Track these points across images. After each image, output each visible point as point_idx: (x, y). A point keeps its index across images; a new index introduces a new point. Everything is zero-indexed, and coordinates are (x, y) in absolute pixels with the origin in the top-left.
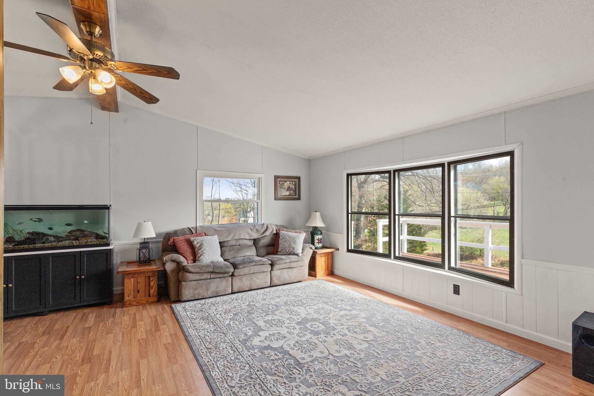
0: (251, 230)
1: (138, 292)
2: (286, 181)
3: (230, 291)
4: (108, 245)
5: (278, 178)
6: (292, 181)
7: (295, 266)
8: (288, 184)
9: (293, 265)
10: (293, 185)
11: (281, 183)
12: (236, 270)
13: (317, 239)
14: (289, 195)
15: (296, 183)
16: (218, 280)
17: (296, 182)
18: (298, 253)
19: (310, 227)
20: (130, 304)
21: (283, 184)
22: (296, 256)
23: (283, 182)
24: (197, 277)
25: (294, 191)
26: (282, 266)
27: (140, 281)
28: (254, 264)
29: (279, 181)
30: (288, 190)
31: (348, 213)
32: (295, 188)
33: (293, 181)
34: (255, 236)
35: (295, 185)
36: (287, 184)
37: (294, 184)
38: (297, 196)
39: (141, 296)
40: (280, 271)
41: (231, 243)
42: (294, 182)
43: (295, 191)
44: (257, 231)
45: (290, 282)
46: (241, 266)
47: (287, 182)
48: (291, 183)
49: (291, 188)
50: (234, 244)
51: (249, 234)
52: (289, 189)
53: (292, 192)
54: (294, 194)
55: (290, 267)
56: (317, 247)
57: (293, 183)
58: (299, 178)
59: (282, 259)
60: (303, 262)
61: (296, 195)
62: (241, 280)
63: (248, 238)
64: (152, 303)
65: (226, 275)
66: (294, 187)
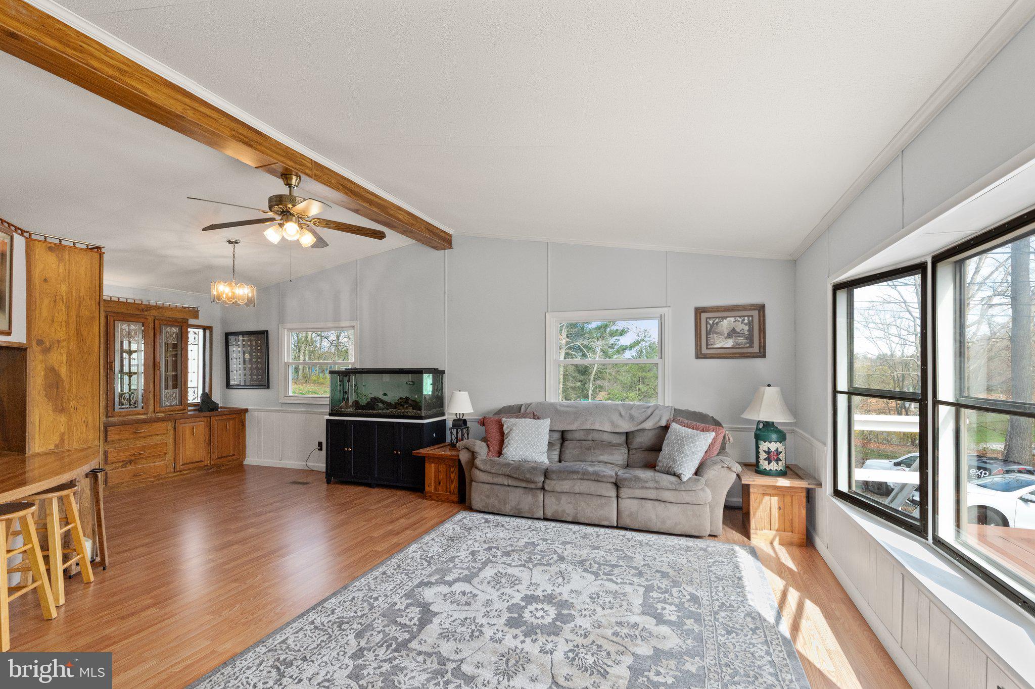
0: (621, 415)
1: (440, 483)
2: (725, 318)
3: (541, 515)
4: (443, 414)
5: (704, 312)
6: (740, 317)
7: (672, 500)
8: (729, 324)
9: (667, 495)
10: (746, 324)
11: (711, 322)
12: (548, 481)
13: (765, 451)
14: (733, 348)
15: (752, 320)
16: (521, 491)
17: (752, 316)
18: (681, 472)
19: (749, 421)
20: (430, 496)
21: (717, 323)
22: (673, 479)
23: (717, 320)
24: (489, 478)
25: (747, 339)
26: (639, 493)
27: (441, 469)
28: (580, 476)
29: (707, 318)
30: (729, 336)
31: (835, 392)
32: (751, 330)
33: (746, 316)
34: (626, 427)
35: (750, 324)
36: (726, 324)
37: (746, 321)
38: (756, 349)
39: (442, 490)
40: (636, 501)
41: (577, 436)
42: (746, 318)
43: (750, 338)
44: (632, 417)
45: (662, 531)
46: (554, 477)
47: (728, 319)
48: (739, 321)
49: (738, 330)
50: (583, 438)
51: (612, 423)
52: (733, 333)
53: (741, 340)
54: (748, 345)
55: (660, 499)
56: (765, 469)
57: (744, 320)
58: (761, 309)
59: (638, 479)
60: (693, 494)
61: (751, 346)
62: (559, 500)
63: (609, 431)
64: (452, 502)
65: (532, 486)
66: (746, 328)
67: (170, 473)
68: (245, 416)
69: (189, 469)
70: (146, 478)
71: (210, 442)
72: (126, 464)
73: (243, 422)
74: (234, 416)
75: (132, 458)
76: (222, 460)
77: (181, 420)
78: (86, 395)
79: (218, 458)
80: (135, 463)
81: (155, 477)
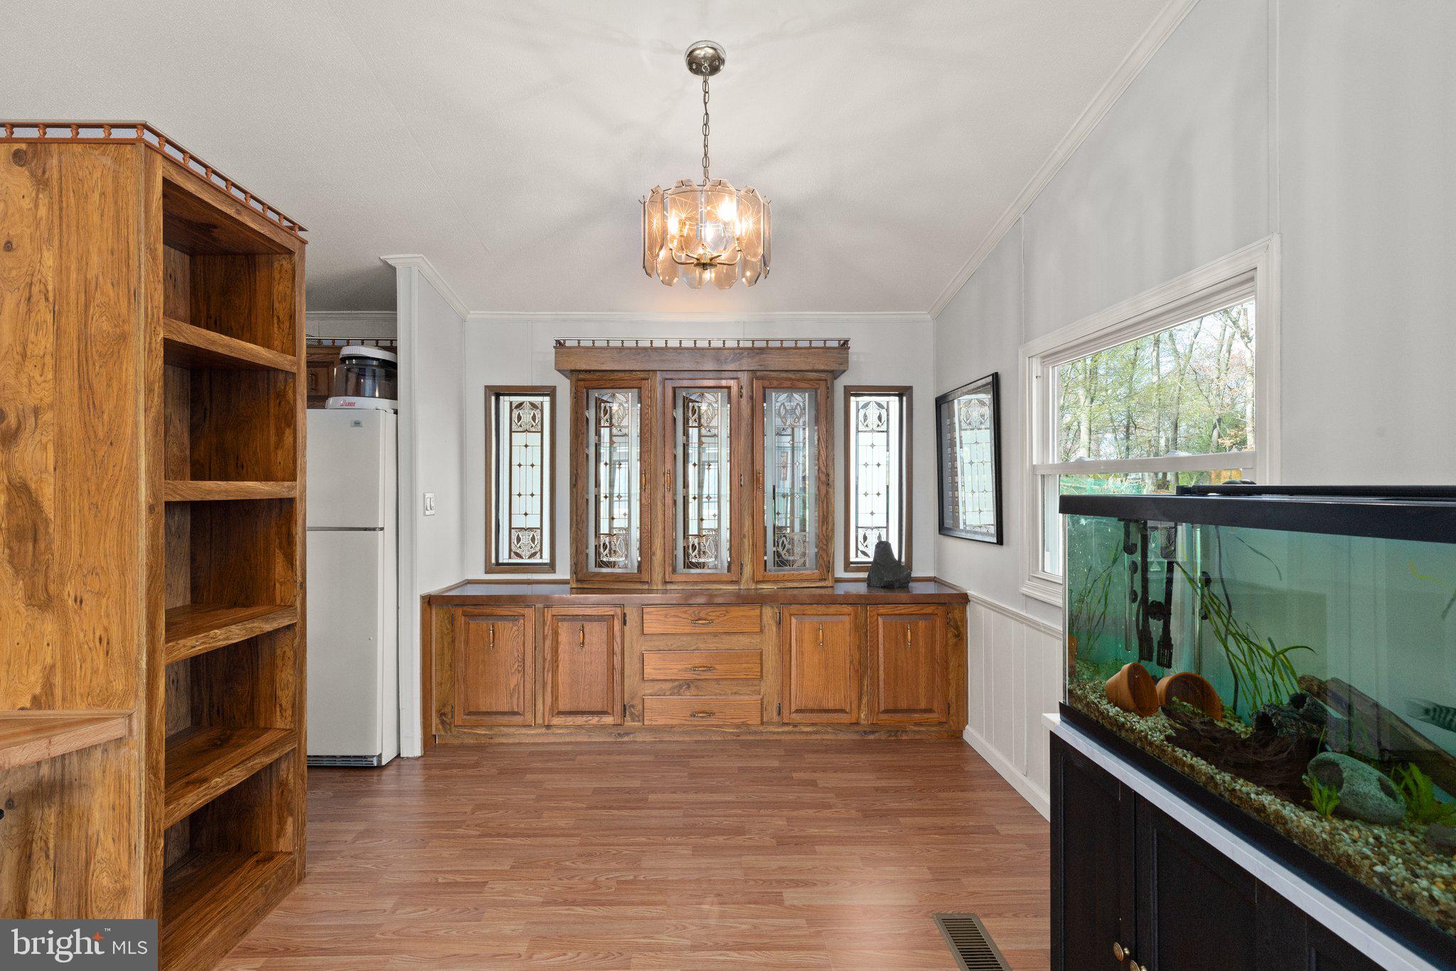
67: (770, 723)
68: (964, 612)
69: (813, 724)
70: (717, 726)
71: (863, 668)
72: (680, 687)
73: (957, 628)
74: (929, 610)
75: (690, 676)
76: (898, 717)
77: (794, 606)
78: (104, 564)
79: (886, 711)
80: (697, 687)
81: (738, 726)
